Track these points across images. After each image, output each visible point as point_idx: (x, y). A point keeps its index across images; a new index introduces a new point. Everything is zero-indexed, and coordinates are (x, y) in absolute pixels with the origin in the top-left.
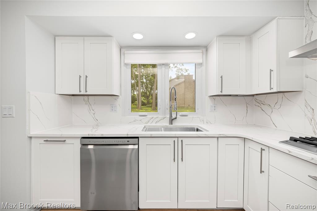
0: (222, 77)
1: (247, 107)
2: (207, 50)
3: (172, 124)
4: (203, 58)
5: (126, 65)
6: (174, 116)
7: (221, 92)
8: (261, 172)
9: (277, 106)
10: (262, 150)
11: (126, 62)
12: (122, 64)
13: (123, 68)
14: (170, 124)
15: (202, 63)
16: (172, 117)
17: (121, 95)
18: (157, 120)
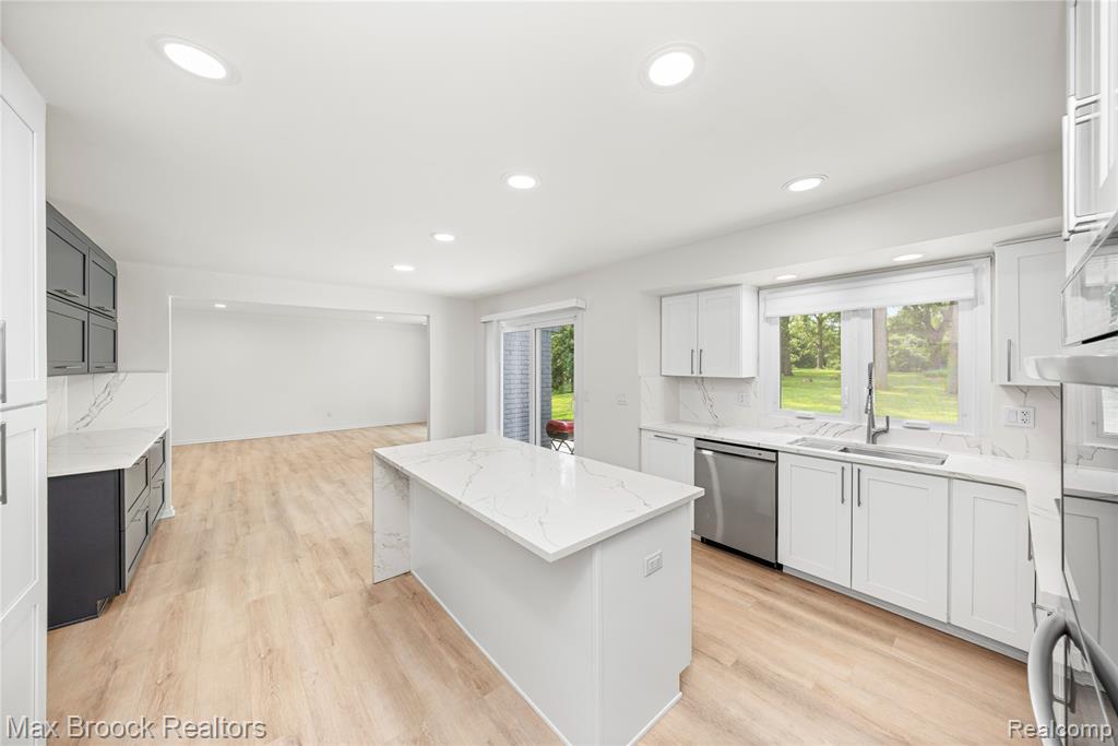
0: (1009, 343)
3: (874, 442)
4: (977, 287)
5: (768, 319)
6: (881, 425)
11: (768, 314)
12: (762, 319)
13: (763, 325)
14: (868, 442)
15: (975, 300)
16: (874, 426)
17: (758, 375)
18: (836, 430)
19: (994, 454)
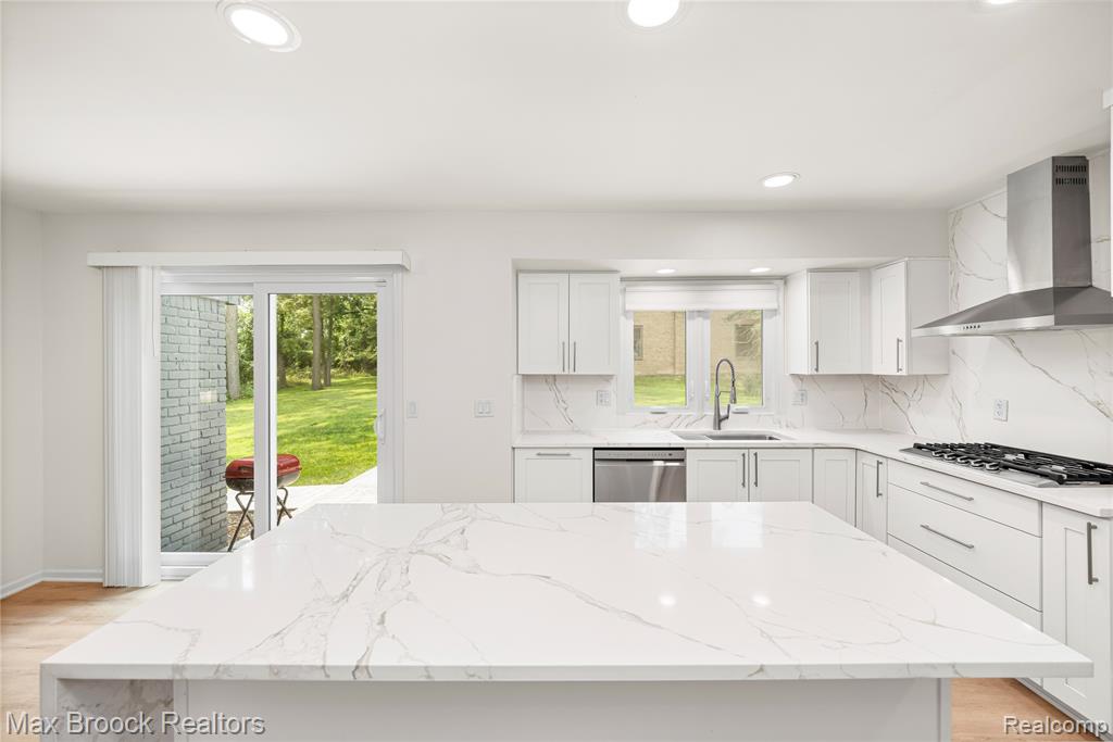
0: (817, 343)
1: (866, 395)
2: (785, 283)
3: (719, 429)
4: (778, 300)
5: (626, 313)
6: (723, 413)
7: (817, 370)
8: (878, 495)
9: (917, 397)
10: (879, 463)
14: (715, 428)
15: (776, 310)
16: (719, 414)
18: (687, 421)
19: (787, 426)
